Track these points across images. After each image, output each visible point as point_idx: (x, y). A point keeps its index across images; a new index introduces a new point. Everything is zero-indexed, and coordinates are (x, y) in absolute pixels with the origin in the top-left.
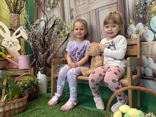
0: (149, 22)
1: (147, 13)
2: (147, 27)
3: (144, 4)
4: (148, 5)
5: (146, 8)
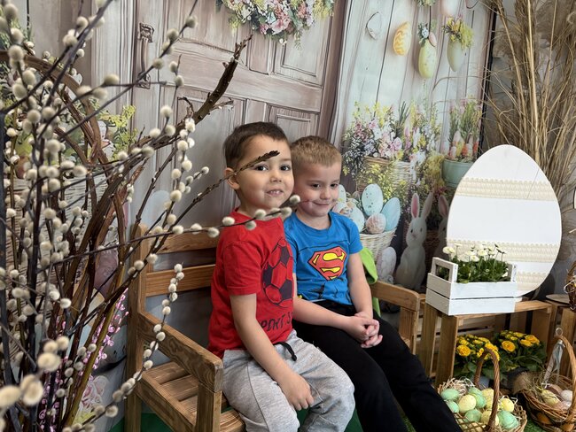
0: (361, 192)
1: (359, 170)
3: (358, 147)
4: (367, 154)
5: (360, 157)
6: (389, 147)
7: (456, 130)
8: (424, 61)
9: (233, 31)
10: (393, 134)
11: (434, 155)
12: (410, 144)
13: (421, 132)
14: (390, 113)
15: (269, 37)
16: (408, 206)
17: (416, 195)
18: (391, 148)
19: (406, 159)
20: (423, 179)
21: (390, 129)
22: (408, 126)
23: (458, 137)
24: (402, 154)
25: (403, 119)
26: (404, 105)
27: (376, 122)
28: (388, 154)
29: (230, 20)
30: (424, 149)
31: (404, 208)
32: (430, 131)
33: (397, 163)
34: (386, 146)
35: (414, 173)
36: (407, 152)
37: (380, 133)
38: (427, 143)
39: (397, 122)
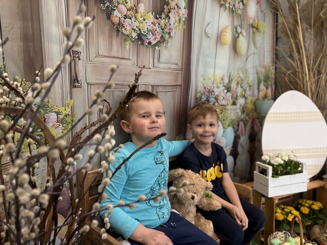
6: (224, 98)
7: (261, 82)
8: (240, 46)
9: (128, 47)
10: (226, 91)
11: (250, 99)
12: (235, 95)
13: (241, 87)
14: (222, 79)
15: (150, 46)
16: (238, 130)
17: (241, 123)
18: (225, 98)
19: (234, 104)
20: (245, 114)
21: (224, 88)
22: (233, 85)
23: (262, 87)
24: (231, 102)
25: (230, 81)
26: (230, 73)
27: (215, 85)
28: (224, 102)
29: (125, 40)
30: (244, 96)
31: (235, 132)
32: (246, 86)
33: (230, 107)
34: (222, 98)
35: (239, 111)
36: (235, 100)
37: (218, 92)
38: (245, 93)
39: (227, 84)
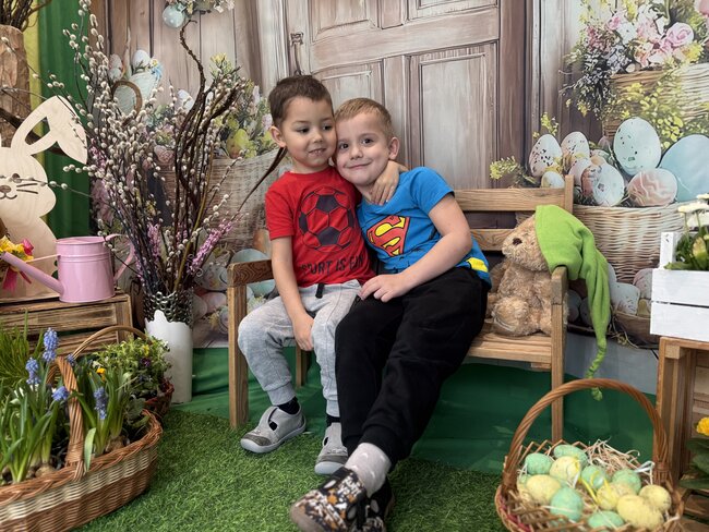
0: (612, 135)
1: (605, 101)
2: (600, 154)
3: (596, 66)
4: (613, 72)
5: (603, 80)
6: (656, 46)
10: (666, 21)
21: (654, 14)
24: (697, 51)
27: (621, 14)
33: (686, 70)
34: (650, 47)
37: (633, 30)
